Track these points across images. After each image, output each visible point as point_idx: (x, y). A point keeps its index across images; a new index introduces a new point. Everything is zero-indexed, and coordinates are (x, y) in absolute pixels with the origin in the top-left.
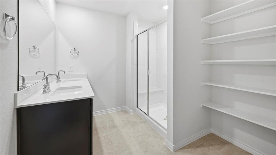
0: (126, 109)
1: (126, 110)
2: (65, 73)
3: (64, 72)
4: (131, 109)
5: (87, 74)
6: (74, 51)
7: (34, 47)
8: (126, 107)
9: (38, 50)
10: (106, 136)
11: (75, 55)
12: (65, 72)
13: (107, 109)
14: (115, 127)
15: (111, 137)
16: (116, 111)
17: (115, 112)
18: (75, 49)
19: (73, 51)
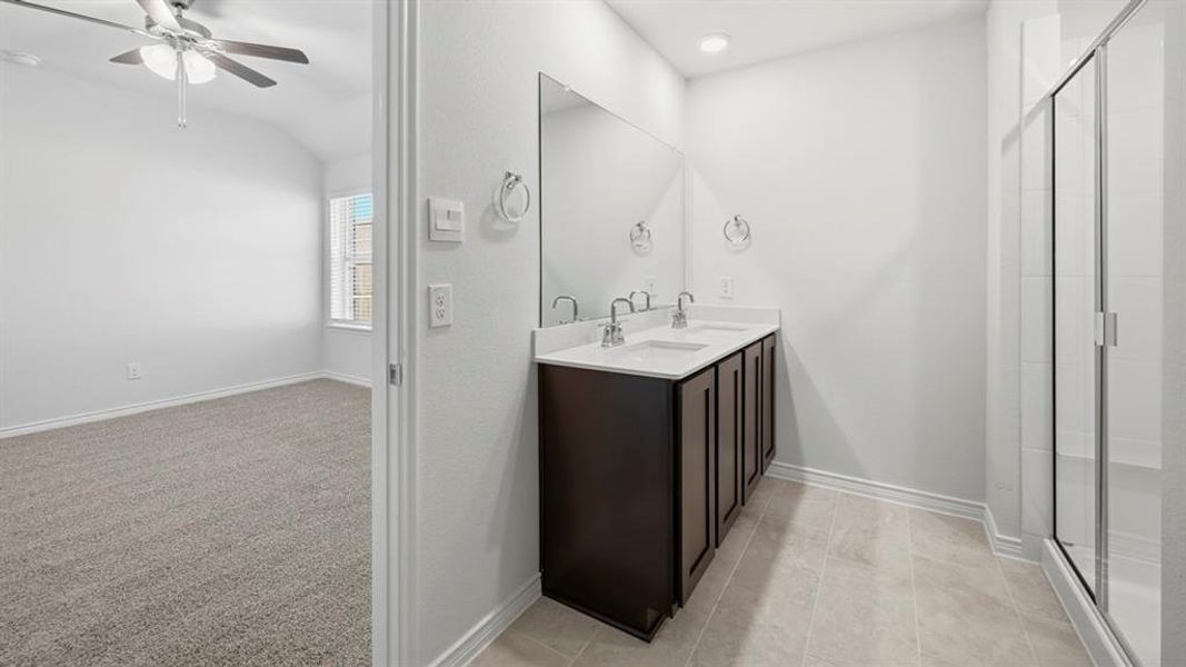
0: (982, 516)
1: (982, 525)
2: (692, 300)
3: (691, 296)
4: (1001, 532)
5: (780, 312)
6: (735, 228)
7: (639, 225)
8: (983, 508)
9: (647, 234)
10: (805, 569)
11: (738, 240)
12: (694, 298)
13: (869, 479)
14: (863, 559)
15: (820, 584)
16: (913, 506)
17: (910, 508)
18: (736, 219)
19: (732, 228)
